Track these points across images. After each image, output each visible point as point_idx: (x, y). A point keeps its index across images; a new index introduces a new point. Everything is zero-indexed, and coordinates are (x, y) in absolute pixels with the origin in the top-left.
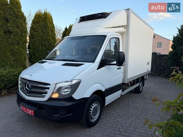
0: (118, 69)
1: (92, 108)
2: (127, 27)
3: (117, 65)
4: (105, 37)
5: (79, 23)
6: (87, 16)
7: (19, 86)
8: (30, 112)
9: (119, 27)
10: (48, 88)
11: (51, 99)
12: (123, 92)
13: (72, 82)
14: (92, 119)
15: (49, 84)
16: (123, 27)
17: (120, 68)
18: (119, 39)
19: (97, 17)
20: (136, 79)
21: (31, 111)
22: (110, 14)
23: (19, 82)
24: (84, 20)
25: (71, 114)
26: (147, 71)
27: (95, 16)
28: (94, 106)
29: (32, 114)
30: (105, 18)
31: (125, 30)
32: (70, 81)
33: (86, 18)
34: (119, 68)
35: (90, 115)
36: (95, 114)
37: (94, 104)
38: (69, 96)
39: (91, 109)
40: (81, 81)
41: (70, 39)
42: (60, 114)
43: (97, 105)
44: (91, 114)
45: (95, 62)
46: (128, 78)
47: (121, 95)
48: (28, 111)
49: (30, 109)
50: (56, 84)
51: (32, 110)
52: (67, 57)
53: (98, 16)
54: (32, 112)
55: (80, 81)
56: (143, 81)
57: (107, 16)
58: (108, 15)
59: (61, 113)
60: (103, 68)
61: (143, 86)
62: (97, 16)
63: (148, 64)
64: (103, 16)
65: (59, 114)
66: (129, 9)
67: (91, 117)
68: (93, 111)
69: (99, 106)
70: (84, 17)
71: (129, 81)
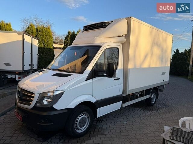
4: (99, 47)
6: (89, 26)
9: (118, 36)
12: (123, 104)
13: (54, 92)
14: (79, 129)
18: (118, 49)
19: (98, 27)
20: (145, 90)
22: (110, 23)
24: (87, 29)
27: (96, 26)
28: (82, 117)
30: (105, 27)
32: (52, 92)
35: (76, 126)
36: (83, 125)
38: (50, 106)
39: (77, 120)
40: (64, 92)
43: (85, 116)
45: (84, 73)
46: (129, 89)
47: (121, 107)
50: (40, 93)
54: (21, 118)
55: (62, 91)
56: (157, 93)
57: (107, 26)
58: (109, 25)
59: (42, 121)
66: (130, 17)
67: (77, 128)
68: (80, 122)
69: (88, 117)
70: (87, 26)
71: (131, 93)
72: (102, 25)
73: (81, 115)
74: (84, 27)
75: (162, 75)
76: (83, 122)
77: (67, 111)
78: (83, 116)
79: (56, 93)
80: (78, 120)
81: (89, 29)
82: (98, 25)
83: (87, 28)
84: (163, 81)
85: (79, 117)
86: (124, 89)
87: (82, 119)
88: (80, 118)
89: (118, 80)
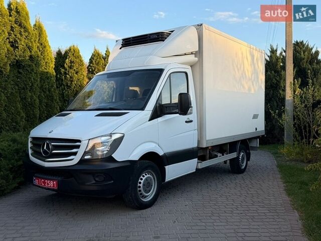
0: (186, 122)
1: (142, 179)
2: (199, 53)
3: (180, 114)
5: (121, 48)
6: (133, 38)
7: (30, 151)
8: (52, 184)
9: (185, 54)
10: (78, 147)
11: (82, 161)
12: (199, 164)
13: (111, 136)
14: (146, 197)
15: (79, 141)
16: (192, 54)
17: (191, 121)
18: (186, 74)
19: (150, 40)
21: (53, 182)
22: (170, 34)
23: (30, 145)
24: (130, 43)
25: (113, 182)
26: (255, 131)
27: (146, 38)
28: (146, 176)
29: (54, 186)
30: (163, 41)
31: (196, 59)
32: (108, 136)
33: (133, 40)
34: (188, 120)
35: (140, 191)
36: (148, 189)
37: (146, 175)
38: (108, 156)
39: (140, 180)
40: (124, 136)
41: (106, 76)
42: (95, 180)
43: (150, 176)
44: (141, 189)
45: (146, 109)
46: (207, 139)
47: (196, 168)
48: (48, 184)
49: (50, 180)
50: (89, 140)
51: (53, 180)
52: (103, 105)
53: (152, 37)
54: (54, 184)
55: (122, 135)
56: (248, 151)
57: (166, 38)
58: (168, 36)
59: (97, 179)
60: (160, 119)
61: (248, 159)
62: (150, 37)
63: (255, 117)
64: (159, 38)
65: (94, 182)
66: (201, 25)
67: (141, 194)
68: (144, 185)
69: (154, 179)
70: (130, 38)
71: (210, 145)
72: (159, 37)
73: (144, 175)
74: (123, 40)
75: (253, 119)
76: (148, 185)
77: (129, 164)
78: (148, 175)
79: (115, 137)
80: (142, 181)
81: (133, 43)
82: (151, 37)
83: (130, 41)
84: (256, 129)
85: (142, 177)
86: (199, 139)
87: (146, 179)
88: (144, 178)
89: (190, 123)
